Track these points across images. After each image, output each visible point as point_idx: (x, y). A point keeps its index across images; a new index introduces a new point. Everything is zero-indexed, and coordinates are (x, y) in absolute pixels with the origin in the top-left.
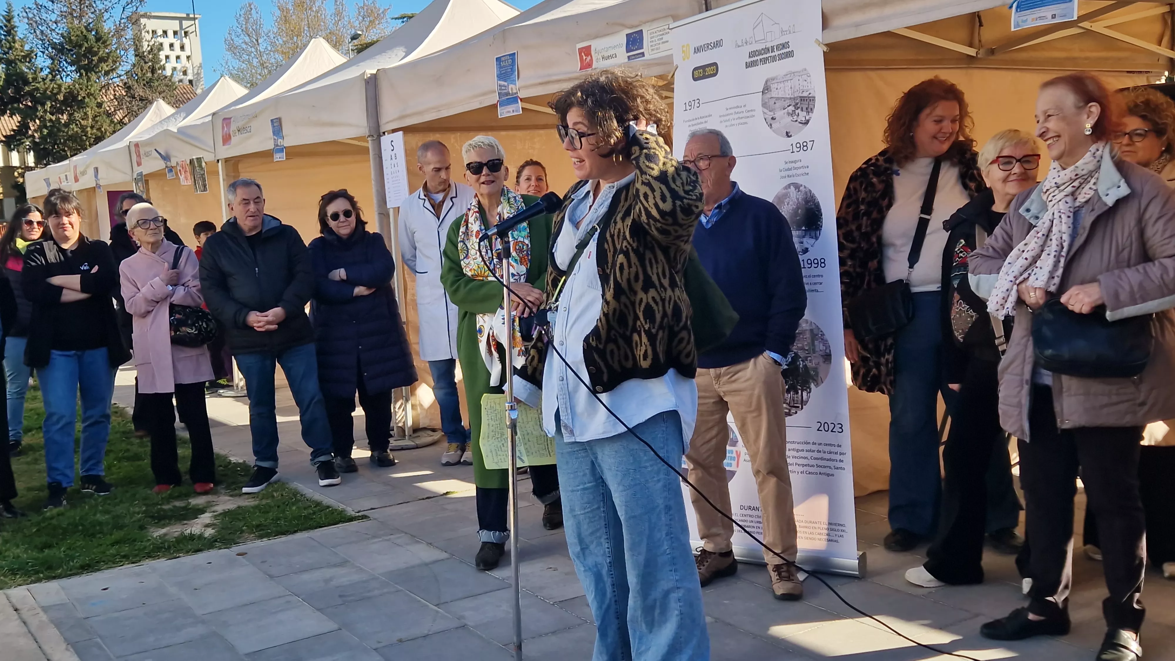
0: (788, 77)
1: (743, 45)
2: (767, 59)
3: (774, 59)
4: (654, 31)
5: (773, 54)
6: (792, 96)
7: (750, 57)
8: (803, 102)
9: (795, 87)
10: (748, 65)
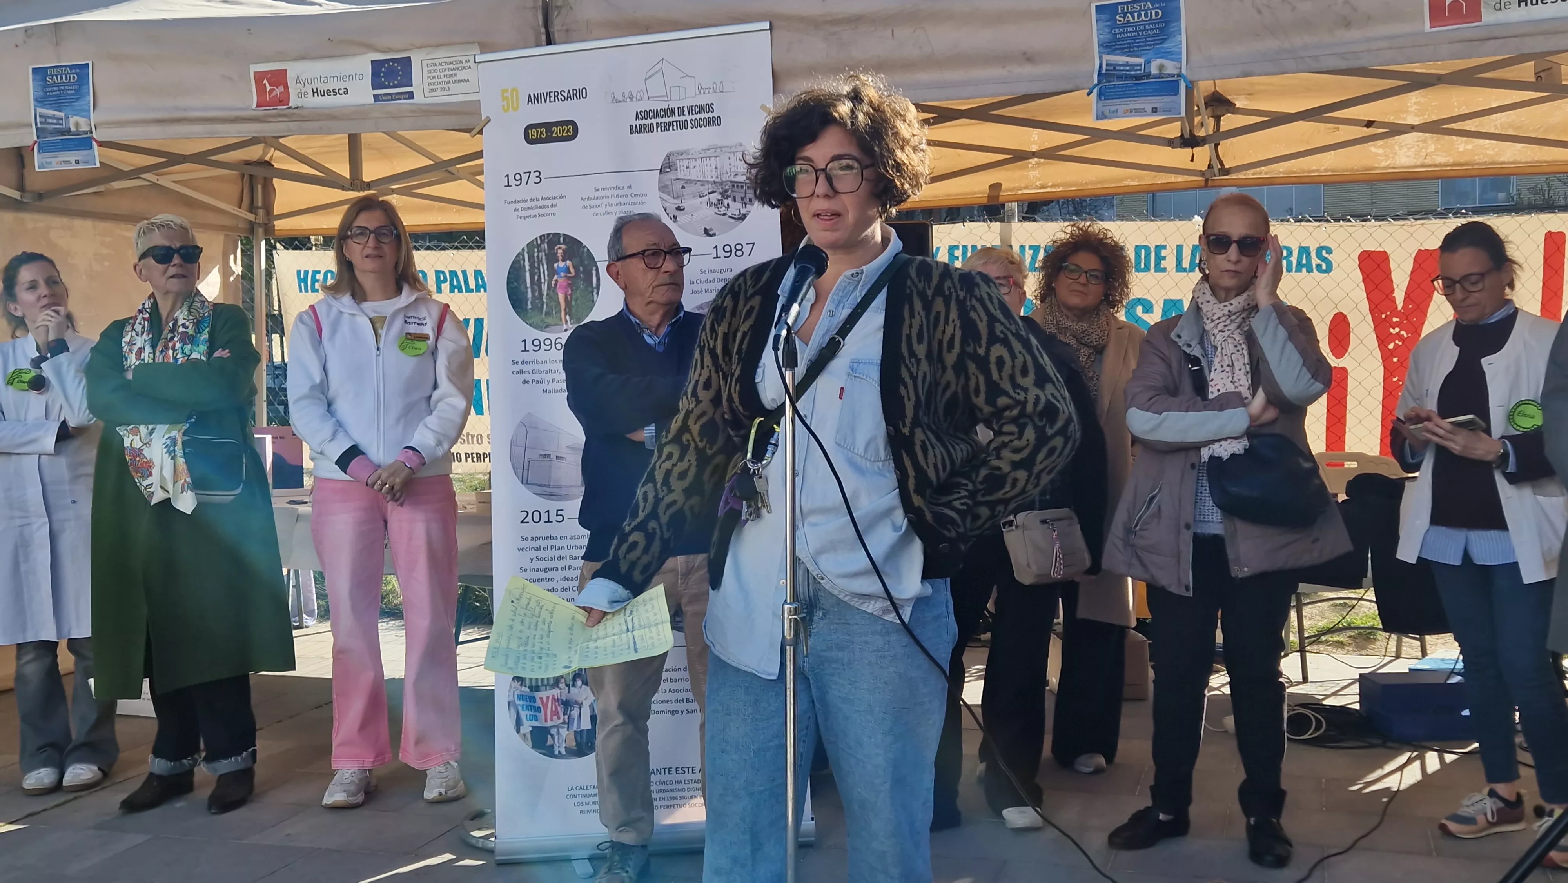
0: (709, 153)
1: (625, 101)
2: (671, 124)
3: (683, 125)
4: (437, 62)
5: (682, 118)
6: (718, 180)
7: (637, 118)
8: (735, 189)
9: (722, 167)
10: (633, 130)
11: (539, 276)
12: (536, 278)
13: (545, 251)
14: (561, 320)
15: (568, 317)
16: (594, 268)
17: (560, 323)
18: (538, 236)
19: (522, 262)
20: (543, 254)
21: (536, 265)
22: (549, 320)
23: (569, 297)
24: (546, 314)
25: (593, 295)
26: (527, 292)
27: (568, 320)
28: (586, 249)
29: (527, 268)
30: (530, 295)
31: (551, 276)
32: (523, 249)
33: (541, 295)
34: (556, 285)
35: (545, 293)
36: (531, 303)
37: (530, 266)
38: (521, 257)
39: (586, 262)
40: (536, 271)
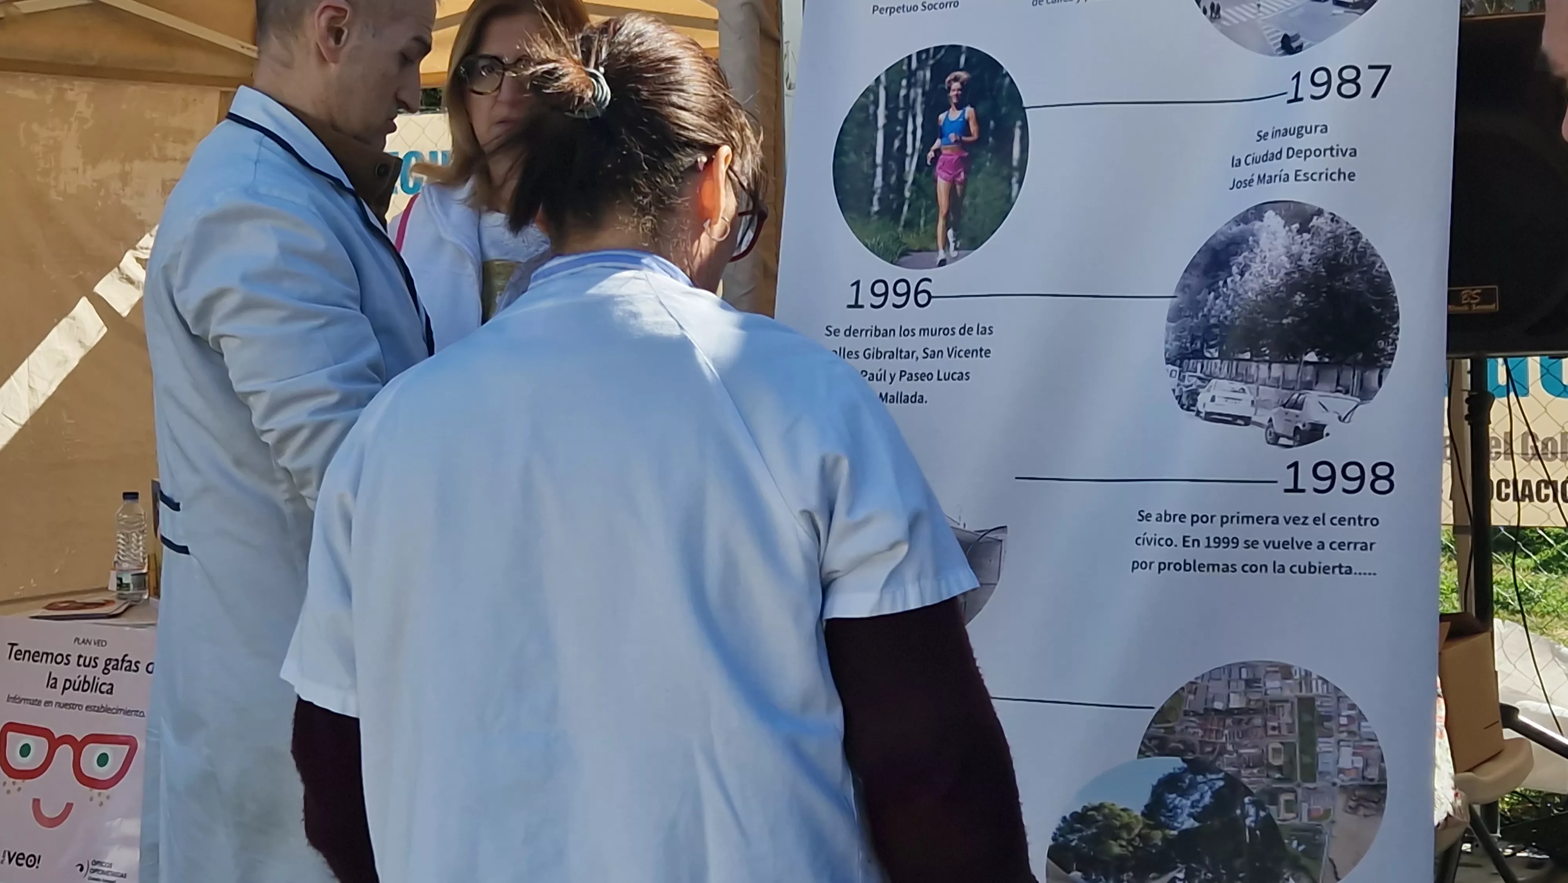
11: (904, 141)
12: (897, 144)
13: (923, 87)
14: (935, 237)
15: (950, 233)
16: (1019, 123)
17: (932, 246)
18: (913, 52)
19: (871, 109)
20: (920, 91)
21: (900, 115)
22: (911, 240)
23: (958, 187)
24: (904, 226)
25: (1010, 184)
26: (874, 175)
27: (951, 239)
28: (1007, 80)
29: (881, 121)
30: (878, 182)
31: (927, 142)
32: (878, 80)
33: (901, 181)
34: (935, 160)
35: (910, 179)
36: (879, 199)
37: (887, 117)
38: (872, 97)
39: (1004, 110)
40: (898, 128)
